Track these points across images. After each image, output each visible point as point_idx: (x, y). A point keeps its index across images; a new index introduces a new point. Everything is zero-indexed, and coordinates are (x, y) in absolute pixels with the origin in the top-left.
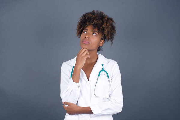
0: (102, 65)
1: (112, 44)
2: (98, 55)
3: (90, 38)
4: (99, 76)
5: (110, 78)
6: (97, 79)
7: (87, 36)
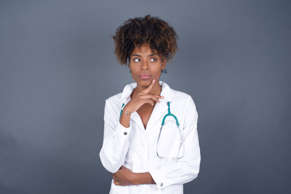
0: (168, 104)
2: (161, 87)
3: (150, 69)
4: (163, 124)
5: (181, 126)
6: (161, 130)
7: (145, 68)
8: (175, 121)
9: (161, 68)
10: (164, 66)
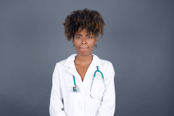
0: (97, 67)
1: (102, 35)
4: (94, 76)
6: (93, 80)
7: (84, 42)
8: (101, 74)
9: (95, 43)
10: (96, 42)
